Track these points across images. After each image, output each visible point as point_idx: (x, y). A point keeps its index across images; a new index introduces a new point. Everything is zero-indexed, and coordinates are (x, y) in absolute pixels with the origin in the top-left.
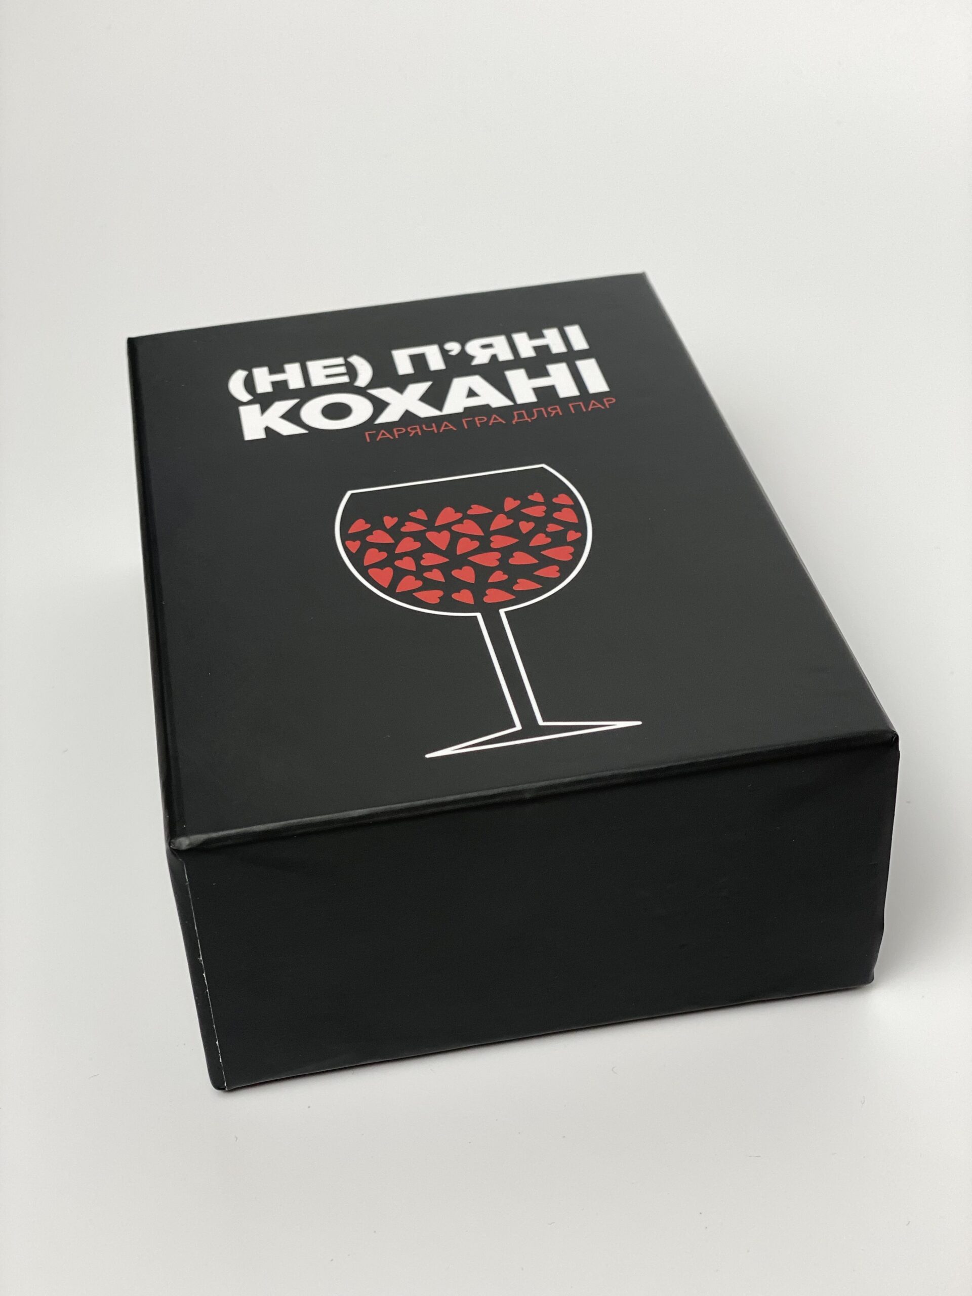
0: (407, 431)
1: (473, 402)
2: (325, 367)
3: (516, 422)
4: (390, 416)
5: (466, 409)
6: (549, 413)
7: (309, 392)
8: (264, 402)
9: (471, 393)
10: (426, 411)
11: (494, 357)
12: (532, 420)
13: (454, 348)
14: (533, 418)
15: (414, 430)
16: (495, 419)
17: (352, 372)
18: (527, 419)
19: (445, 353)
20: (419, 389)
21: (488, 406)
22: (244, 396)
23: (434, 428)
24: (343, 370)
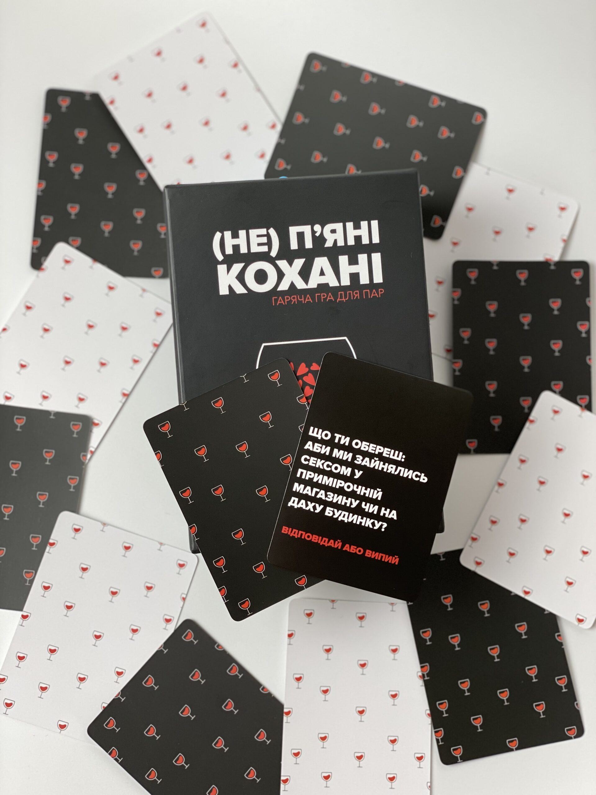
0: (291, 300)
1: (323, 280)
2: (258, 236)
3: (339, 301)
4: (284, 286)
5: (318, 285)
6: (354, 296)
7: (250, 258)
8: (229, 261)
9: (322, 273)
10: (300, 285)
11: (335, 241)
12: (346, 300)
13: (317, 228)
14: (346, 299)
15: (294, 299)
16: (330, 297)
17: (269, 244)
18: (344, 299)
19: (313, 232)
20: (299, 263)
21: (328, 284)
22: (220, 257)
23: (303, 299)
24: (264, 240)
